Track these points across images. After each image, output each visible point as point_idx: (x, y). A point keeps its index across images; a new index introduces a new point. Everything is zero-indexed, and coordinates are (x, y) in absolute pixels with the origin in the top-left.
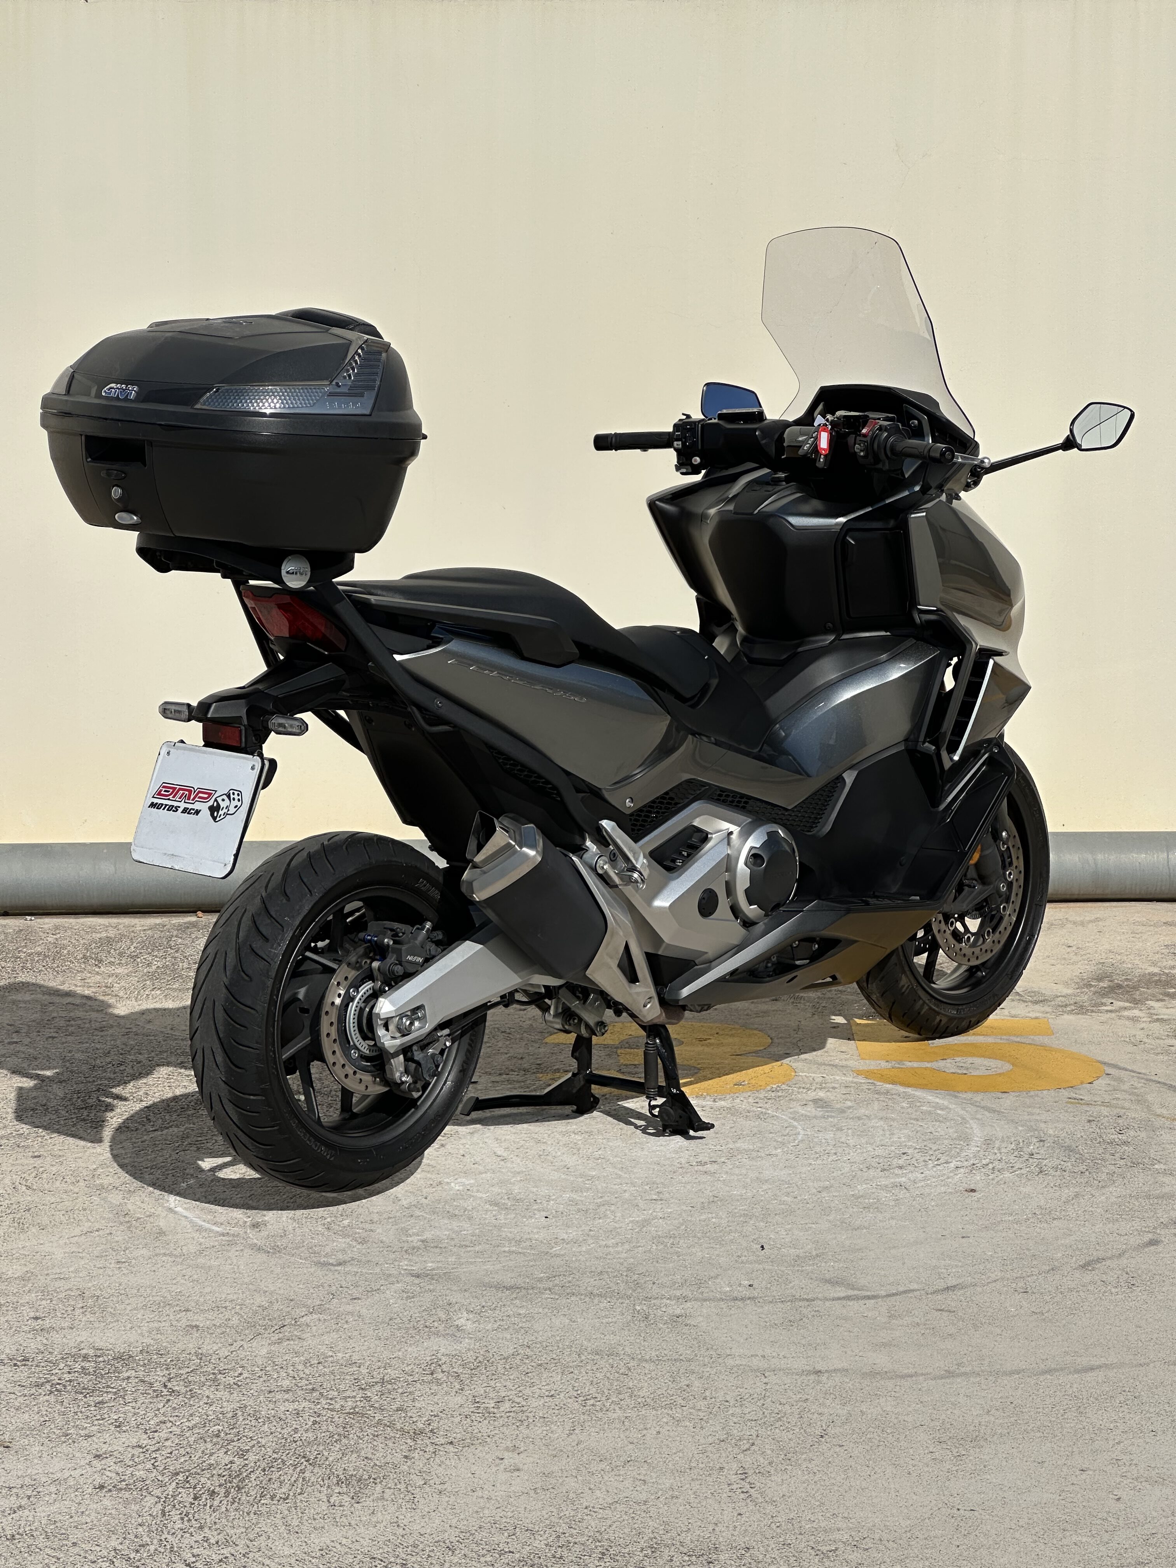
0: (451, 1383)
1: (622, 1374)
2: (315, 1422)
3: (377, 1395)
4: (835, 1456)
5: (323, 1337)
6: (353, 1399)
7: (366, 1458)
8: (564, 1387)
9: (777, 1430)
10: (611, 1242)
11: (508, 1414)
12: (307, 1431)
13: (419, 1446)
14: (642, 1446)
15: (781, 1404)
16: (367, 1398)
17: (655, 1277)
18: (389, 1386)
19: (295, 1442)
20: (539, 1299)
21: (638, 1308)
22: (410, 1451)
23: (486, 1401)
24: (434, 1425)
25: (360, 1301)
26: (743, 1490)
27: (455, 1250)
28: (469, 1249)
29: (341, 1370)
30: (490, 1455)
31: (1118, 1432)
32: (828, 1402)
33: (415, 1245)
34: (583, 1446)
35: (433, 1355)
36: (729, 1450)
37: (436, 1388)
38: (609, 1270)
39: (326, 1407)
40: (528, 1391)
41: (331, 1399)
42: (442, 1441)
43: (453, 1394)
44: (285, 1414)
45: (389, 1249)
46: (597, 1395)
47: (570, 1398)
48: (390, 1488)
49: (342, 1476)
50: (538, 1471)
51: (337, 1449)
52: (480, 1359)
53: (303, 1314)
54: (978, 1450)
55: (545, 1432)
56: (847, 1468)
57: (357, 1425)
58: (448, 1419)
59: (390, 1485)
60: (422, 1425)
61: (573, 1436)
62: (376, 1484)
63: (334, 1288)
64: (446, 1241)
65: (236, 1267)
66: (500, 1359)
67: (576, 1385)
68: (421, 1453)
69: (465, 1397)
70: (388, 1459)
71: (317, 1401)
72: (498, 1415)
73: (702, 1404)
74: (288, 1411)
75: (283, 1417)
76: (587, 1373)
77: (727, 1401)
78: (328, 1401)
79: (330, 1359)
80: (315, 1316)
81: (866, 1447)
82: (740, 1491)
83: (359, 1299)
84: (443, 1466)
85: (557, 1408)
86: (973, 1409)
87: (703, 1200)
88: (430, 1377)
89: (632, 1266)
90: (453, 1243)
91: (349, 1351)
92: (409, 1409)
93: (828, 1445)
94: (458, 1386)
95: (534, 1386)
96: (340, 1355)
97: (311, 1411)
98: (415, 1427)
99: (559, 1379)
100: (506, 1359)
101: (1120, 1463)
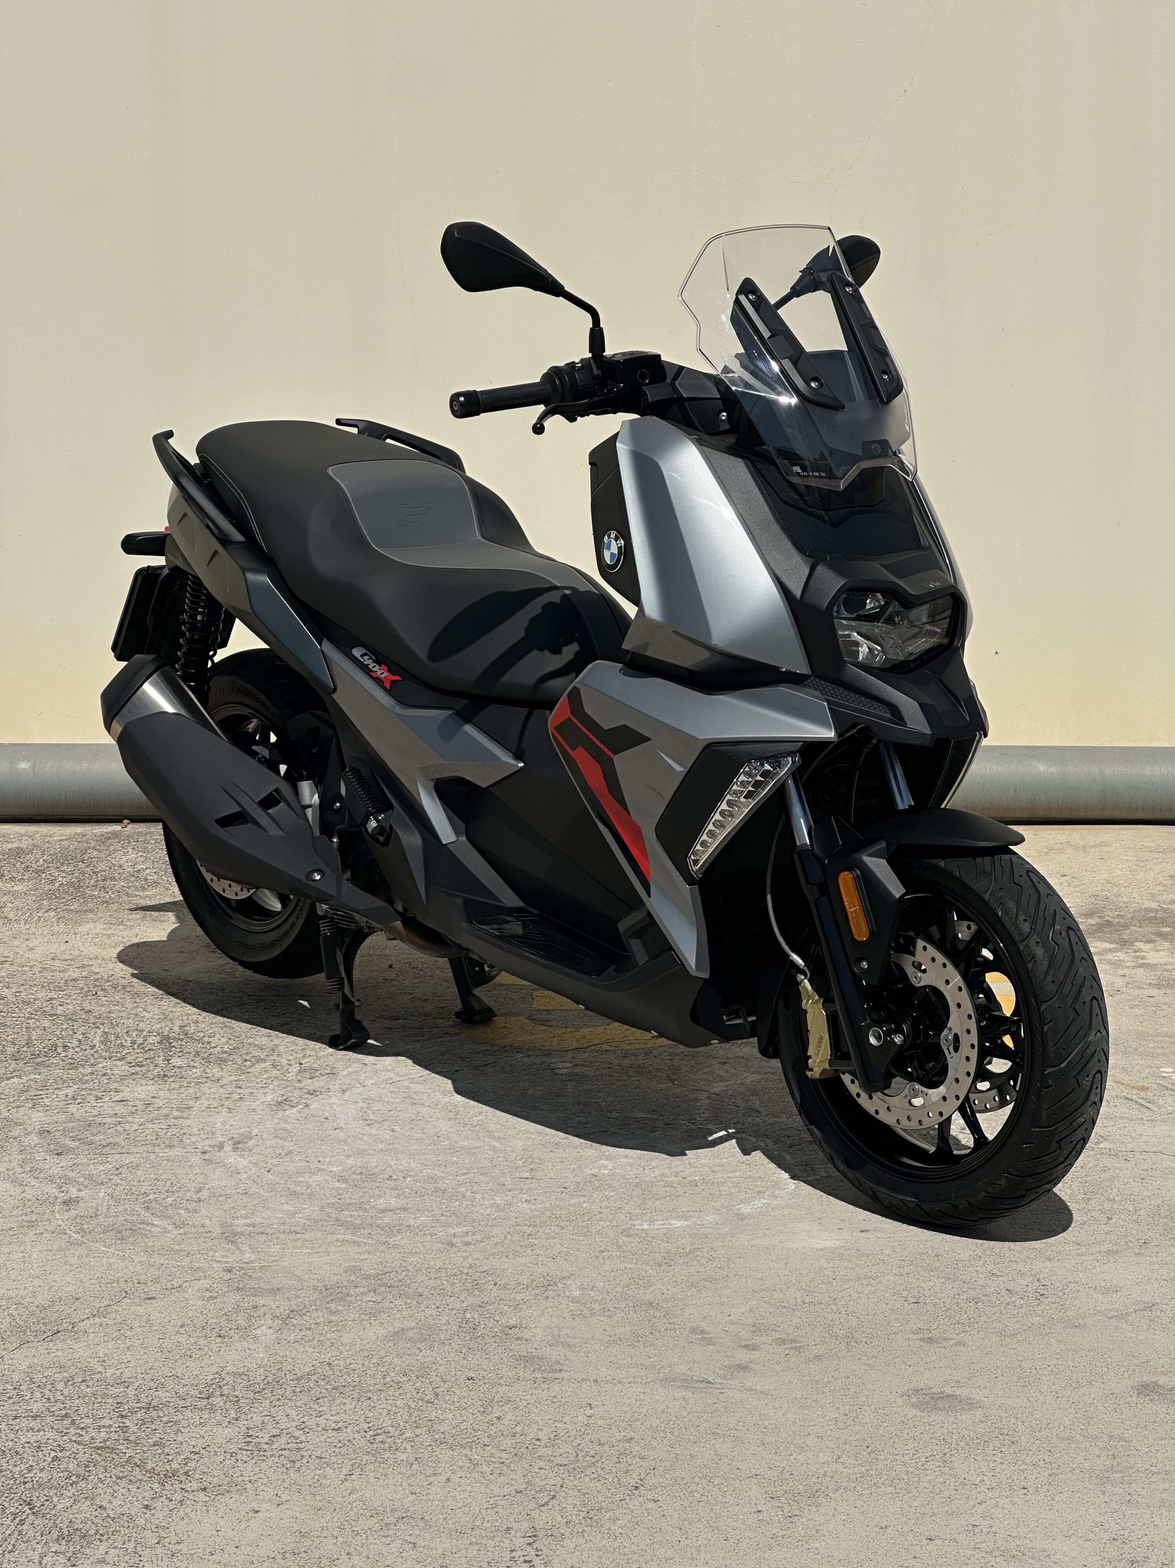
0: (227, 1410)
1: (427, 1402)
2: (54, 1459)
3: (137, 1425)
4: (646, 1514)
5: (99, 1348)
6: (107, 1430)
7: (100, 1507)
8: (355, 1418)
9: (587, 1479)
10: (459, 1230)
11: (280, 1452)
12: (42, 1470)
13: (166, 1492)
14: (425, 1498)
15: (600, 1444)
16: (124, 1429)
17: (498, 1276)
18: (154, 1414)
19: (25, 1483)
20: (359, 1303)
21: (468, 1316)
22: (153, 1498)
23: (261, 1434)
24: (192, 1465)
25: (154, 1302)
26: (527, 1558)
27: (282, 1236)
28: (299, 1236)
29: (106, 1391)
30: (244, 1505)
31: (983, 1488)
32: (654, 1443)
33: (239, 1230)
34: (355, 1497)
35: (217, 1373)
36: (525, 1504)
37: (207, 1416)
38: (449, 1266)
39: (74, 1438)
40: (311, 1423)
41: (82, 1429)
42: (195, 1485)
43: (227, 1423)
44: (24, 1447)
45: (209, 1234)
46: (390, 1428)
47: (358, 1432)
48: (116, 1548)
49: (65, 1531)
50: (295, 1528)
51: (70, 1494)
52: (269, 1379)
53: (86, 1316)
54: (814, 1509)
55: (317, 1477)
56: (654, 1531)
57: (103, 1463)
58: (209, 1458)
59: (116, 1544)
60: (177, 1466)
61: (348, 1484)
62: (101, 1542)
63: (130, 1284)
64: (276, 1226)
65: (27, 1255)
66: (293, 1380)
67: (371, 1415)
68: (166, 1502)
69: (237, 1429)
70: (124, 1510)
71: (65, 1431)
72: (268, 1454)
73: (508, 1442)
74: (28, 1443)
75: (21, 1450)
76: (387, 1400)
77: (538, 1440)
78: (78, 1431)
79: (97, 1376)
80: (97, 1320)
81: (684, 1503)
82: (522, 1559)
83: (154, 1298)
84: (186, 1520)
85: (340, 1445)
86: (821, 1455)
87: (579, 1180)
88: (204, 1402)
89: (476, 1262)
90: (282, 1228)
91: (123, 1366)
92: (169, 1443)
93: (641, 1500)
94: (233, 1414)
95: (321, 1416)
96: (110, 1371)
97: (55, 1444)
98: (168, 1468)
99: (353, 1406)
100: (299, 1379)
101: (977, 1530)
